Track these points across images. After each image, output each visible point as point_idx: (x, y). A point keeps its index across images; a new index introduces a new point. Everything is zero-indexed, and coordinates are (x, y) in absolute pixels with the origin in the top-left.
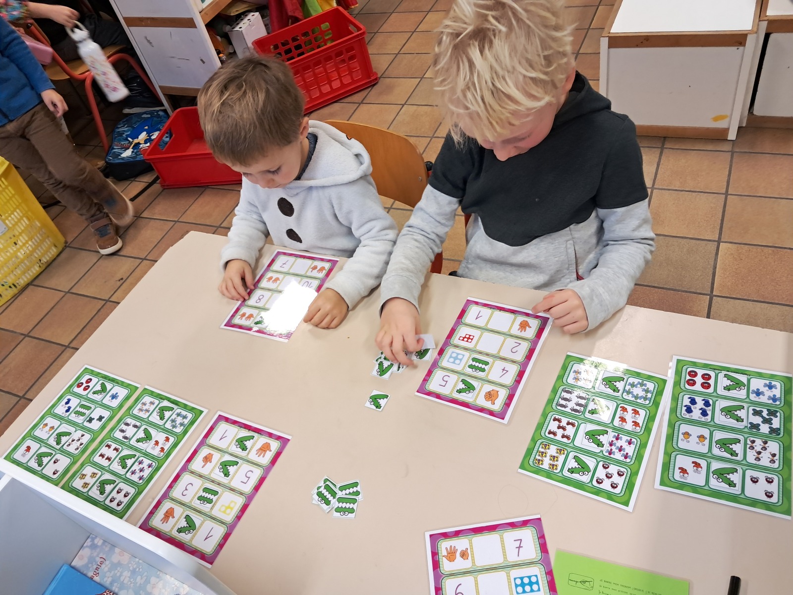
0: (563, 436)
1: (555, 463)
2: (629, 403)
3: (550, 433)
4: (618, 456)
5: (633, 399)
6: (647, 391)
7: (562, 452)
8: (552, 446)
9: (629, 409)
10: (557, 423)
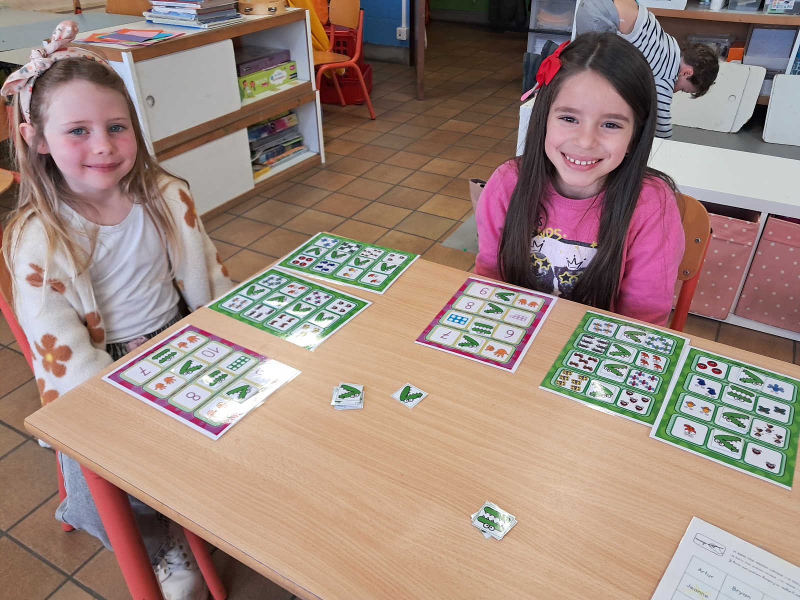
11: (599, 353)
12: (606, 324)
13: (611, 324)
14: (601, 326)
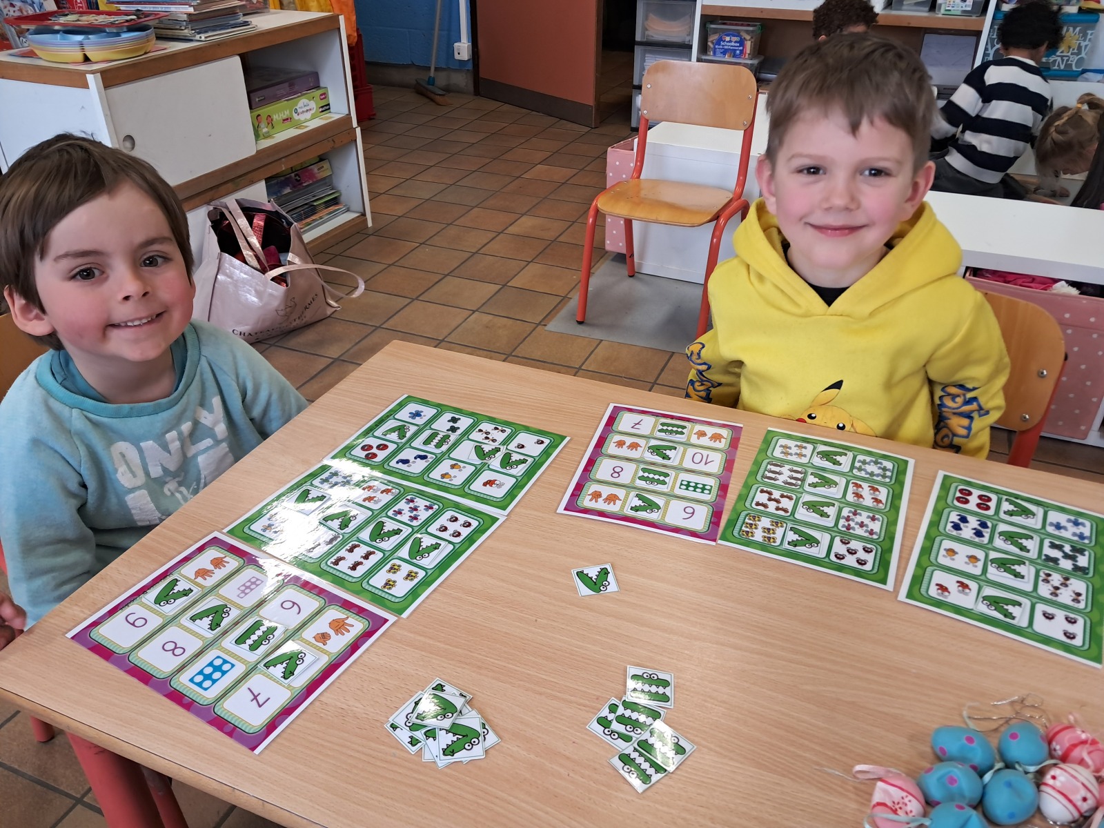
0: (778, 509)
1: (772, 536)
2: (864, 479)
3: (758, 504)
4: (860, 531)
5: (868, 476)
6: (885, 469)
7: (779, 525)
8: (763, 519)
9: (865, 485)
10: (766, 495)
11: (794, 487)
12: (797, 446)
13: (805, 444)
14: (790, 448)
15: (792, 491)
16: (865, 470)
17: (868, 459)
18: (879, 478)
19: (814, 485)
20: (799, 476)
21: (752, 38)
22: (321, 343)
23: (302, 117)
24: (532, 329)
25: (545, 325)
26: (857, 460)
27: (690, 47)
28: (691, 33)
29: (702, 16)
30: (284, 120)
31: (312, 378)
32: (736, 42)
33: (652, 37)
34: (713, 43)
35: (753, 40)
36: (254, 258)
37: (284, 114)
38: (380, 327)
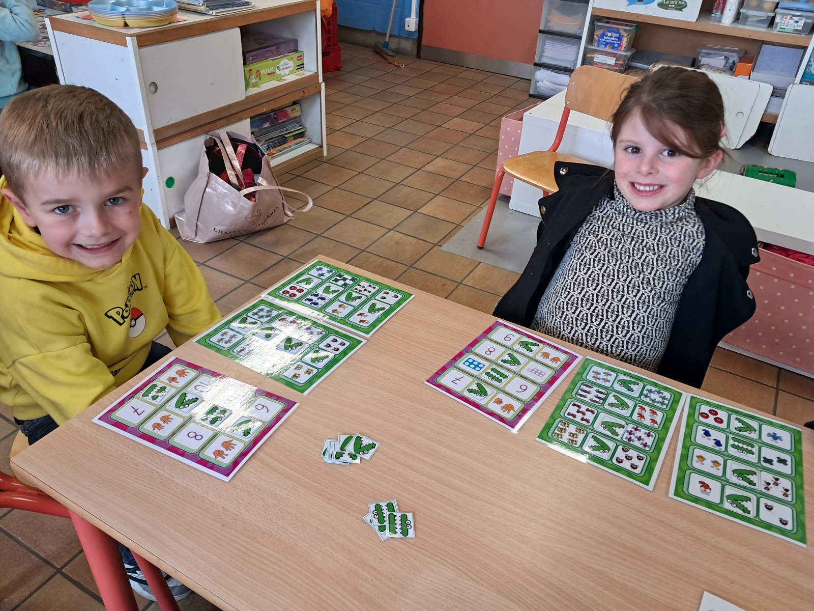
11: (597, 404)
12: (605, 373)
13: (610, 372)
14: (599, 374)
15: (596, 407)
16: (649, 397)
17: (654, 389)
18: (659, 405)
19: (612, 405)
20: (602, 396)
21: (628, 35)
22: (276, 243)
23: (282, 72)
24: (430, 248)
25: (441, 246)
26: (645, 389)
27: (580, 38)
28: (582, 28)
29: (592, 15)
30: (269, 74)
31: (266, 270)
32: (615, 37)
33: (553, 27)
34: (597, 36)
35: (629, 37)
36: (235, 176)
37: (269, 70)
38: (320, 235)
